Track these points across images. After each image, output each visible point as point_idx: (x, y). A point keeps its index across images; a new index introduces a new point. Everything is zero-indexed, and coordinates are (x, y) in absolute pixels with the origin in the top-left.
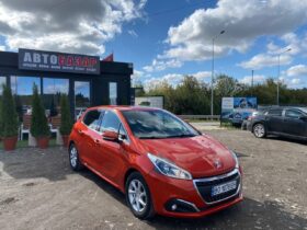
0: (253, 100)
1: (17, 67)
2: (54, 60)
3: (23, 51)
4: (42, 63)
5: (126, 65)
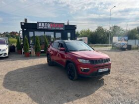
0: (126, 38)
1: (37, 28)
2: (49, 25)
3: (38, 23)
4: (45, 26)
5: (74, 26)
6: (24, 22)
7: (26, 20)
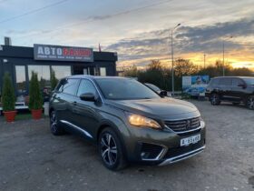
0: (206, 78)
1: (33, 58)
2: (60, 52)
3: (37, 46)
4: (51, 54)
5: (113, 54)
6: (3, 44)
7: (7, 40)
